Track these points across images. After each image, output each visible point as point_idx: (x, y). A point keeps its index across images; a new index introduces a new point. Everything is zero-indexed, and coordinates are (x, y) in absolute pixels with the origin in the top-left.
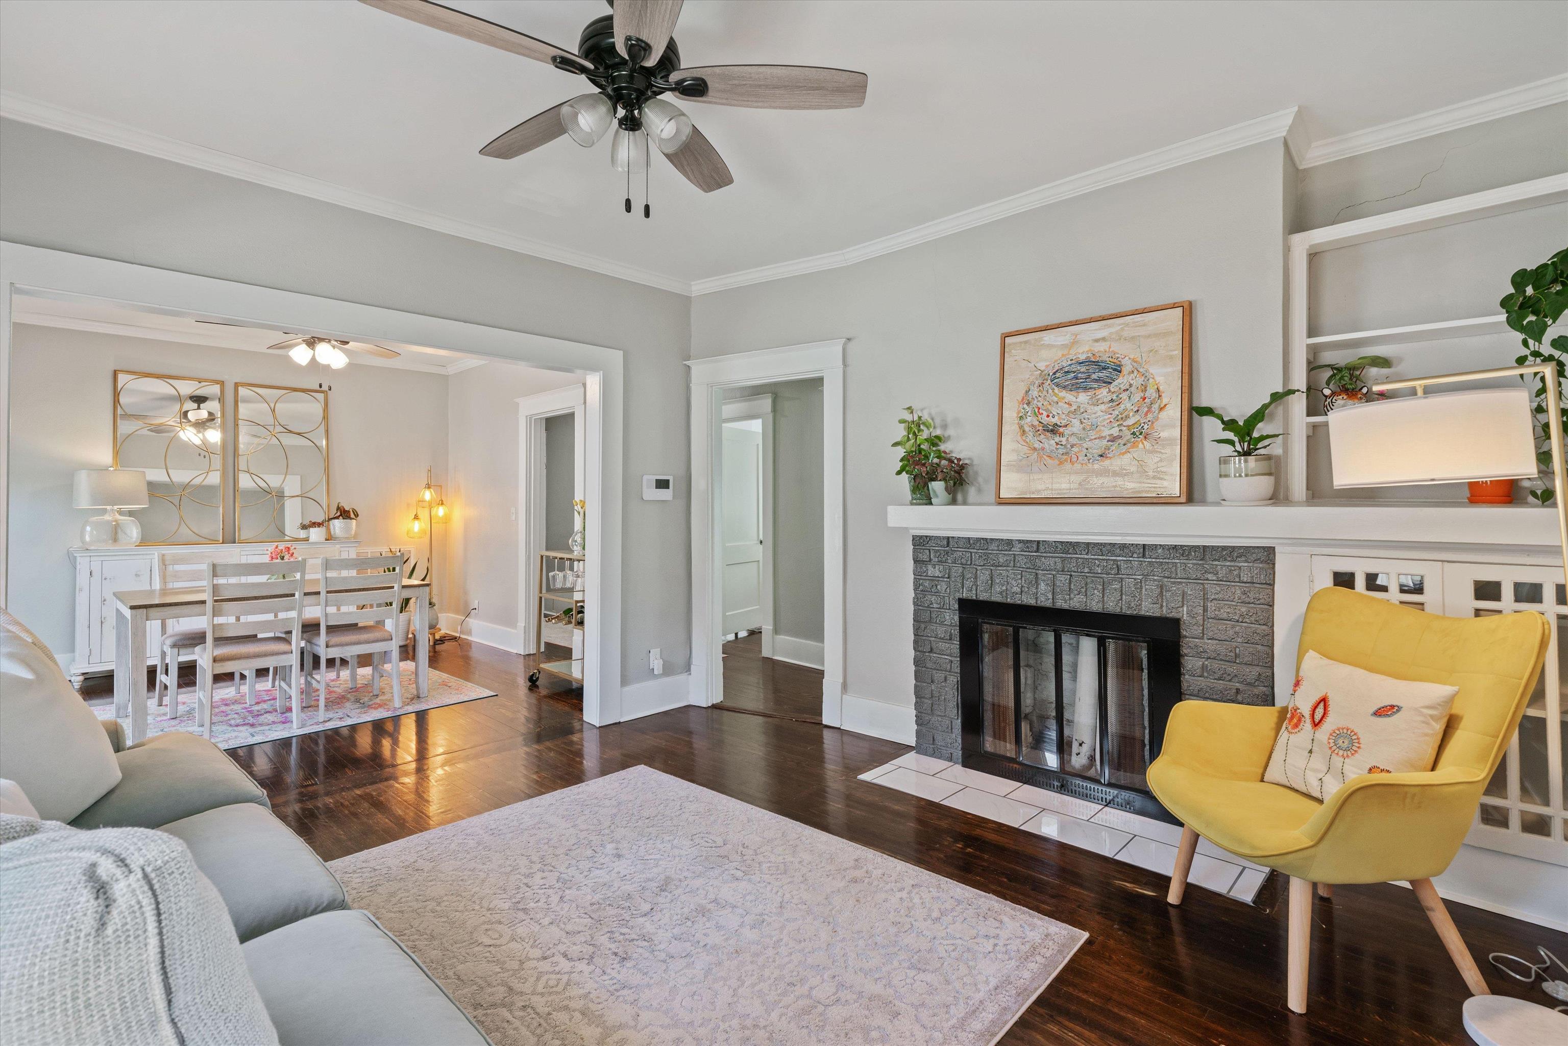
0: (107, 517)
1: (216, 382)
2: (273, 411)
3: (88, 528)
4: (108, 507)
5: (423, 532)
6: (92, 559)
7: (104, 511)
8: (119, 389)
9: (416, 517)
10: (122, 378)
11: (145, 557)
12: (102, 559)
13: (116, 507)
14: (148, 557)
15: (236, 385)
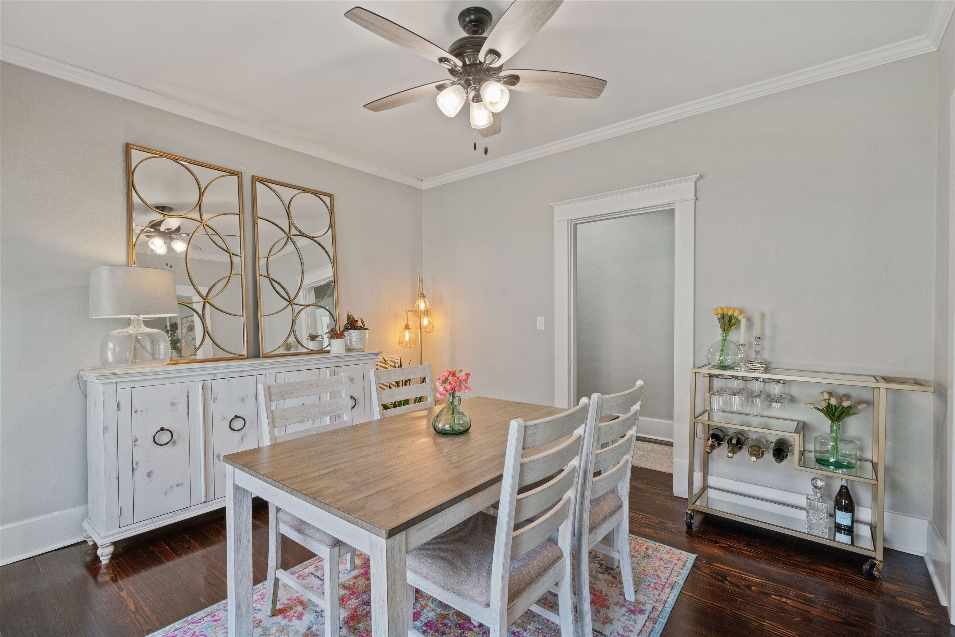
0: (131, 330)
1: (233, 173)
2: (288, 210)
3: (111, 345)
4: (132, 317)
5: (412, 341)
6: (119, 386)
7: (128, 322)
8: (133, 168)
9: (407, 327)
10: (136, 156)
11: (181, 380)
12: (132, 385)
13: (141, 317)
14: (184, 380)
15: (255, 179)
